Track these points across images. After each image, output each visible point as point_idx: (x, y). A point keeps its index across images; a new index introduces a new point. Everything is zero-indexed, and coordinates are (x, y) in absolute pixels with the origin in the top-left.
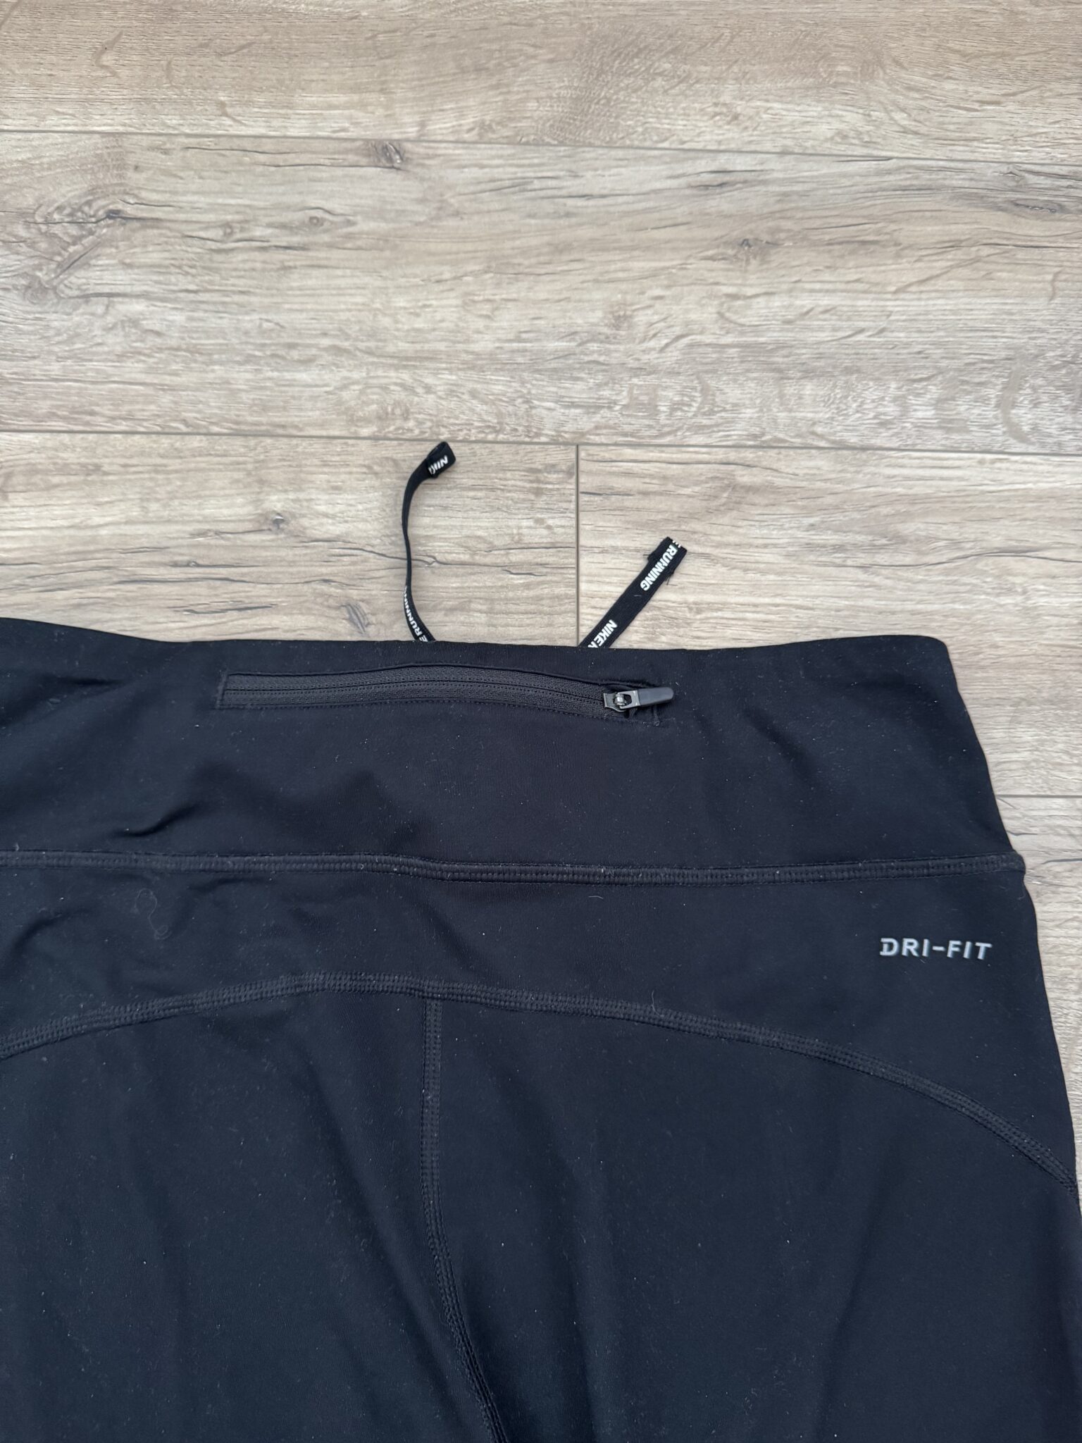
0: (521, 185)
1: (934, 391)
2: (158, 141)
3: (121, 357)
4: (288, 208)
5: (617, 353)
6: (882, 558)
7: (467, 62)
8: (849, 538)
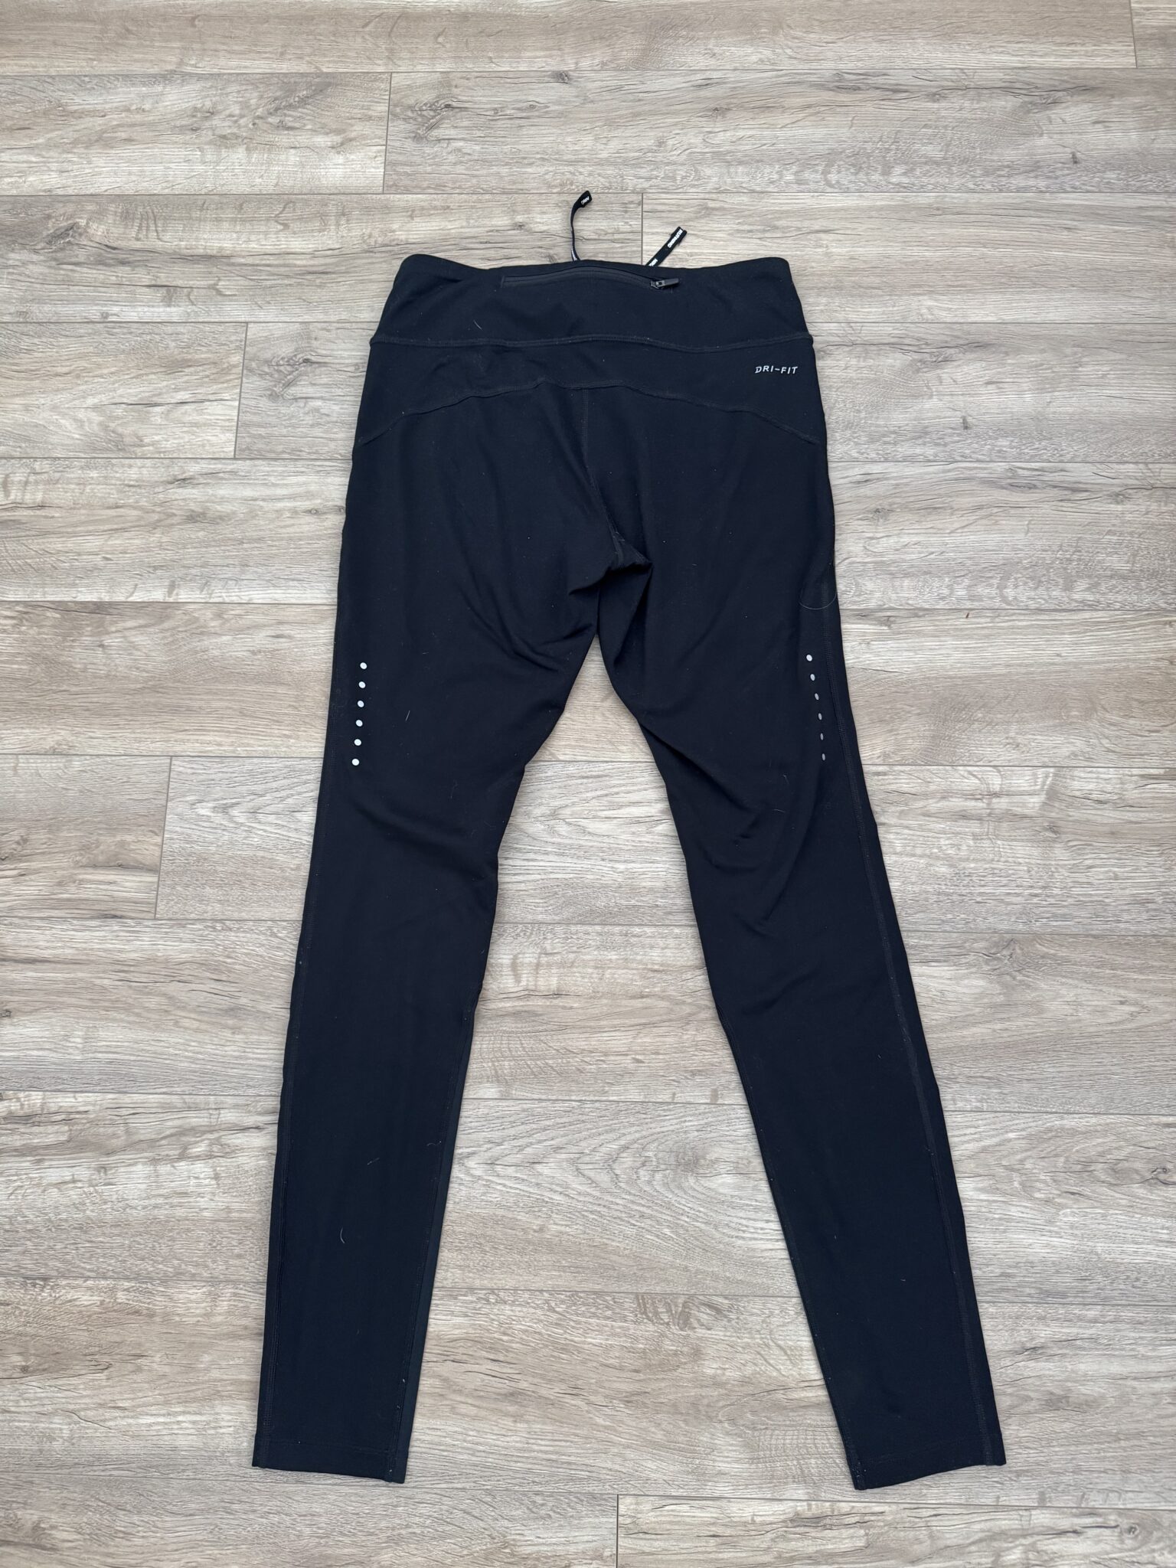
0: (620, 88)
1: (795, 168)
2: (464, 75)
3: (455, 164)
4: (520, 101)
5: (660, 157)
6: (768, 235)
7: (596, 35)
8: (755, 227)
